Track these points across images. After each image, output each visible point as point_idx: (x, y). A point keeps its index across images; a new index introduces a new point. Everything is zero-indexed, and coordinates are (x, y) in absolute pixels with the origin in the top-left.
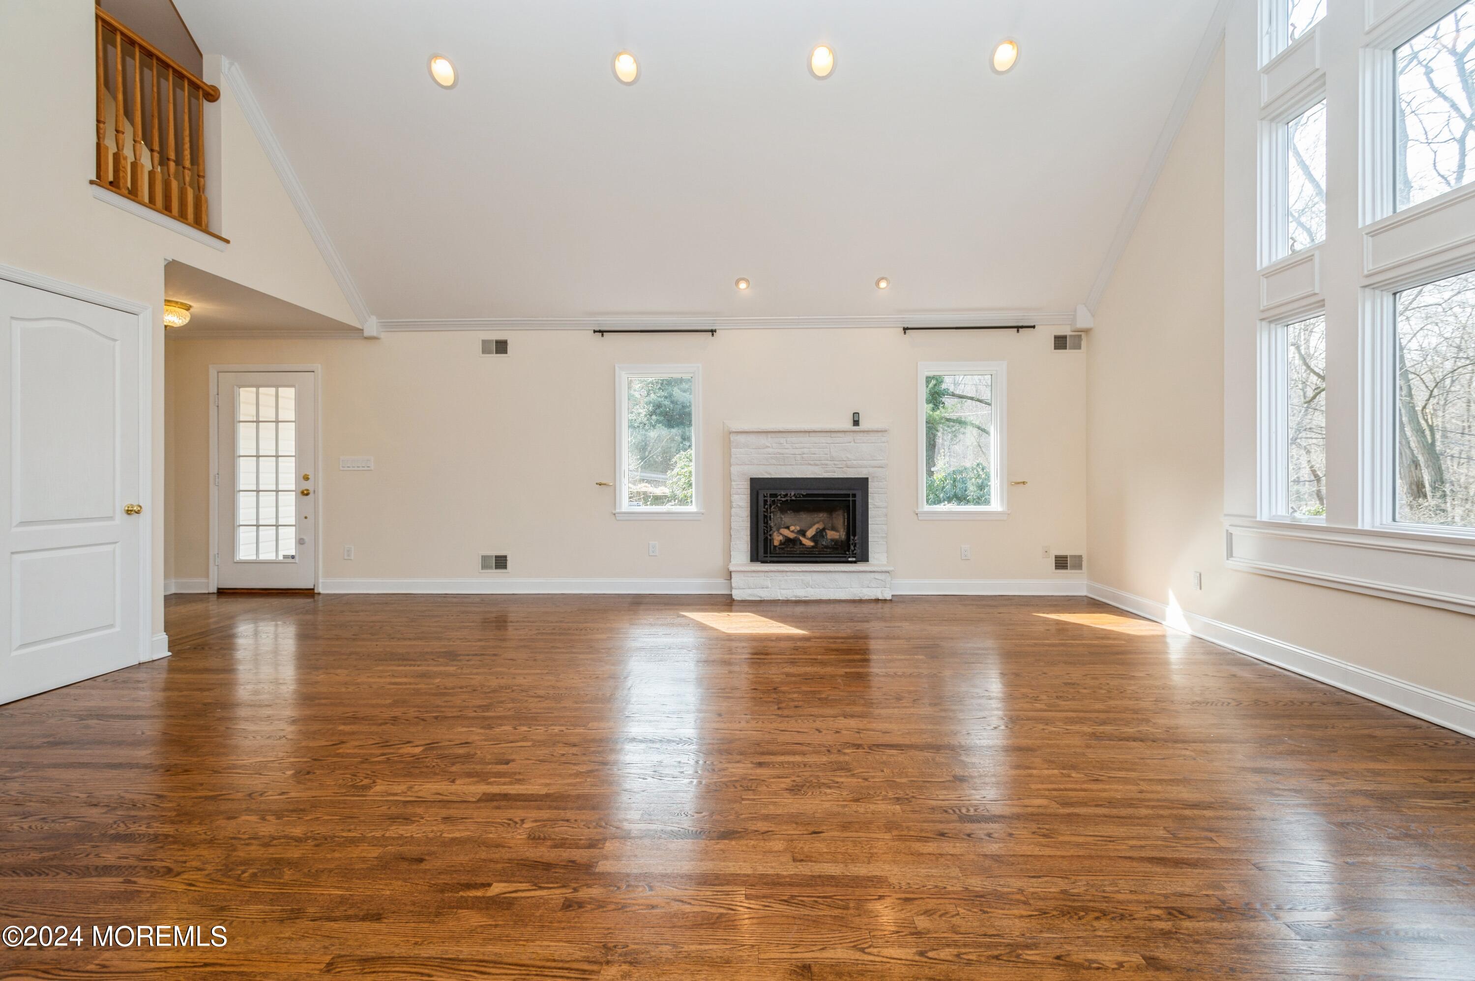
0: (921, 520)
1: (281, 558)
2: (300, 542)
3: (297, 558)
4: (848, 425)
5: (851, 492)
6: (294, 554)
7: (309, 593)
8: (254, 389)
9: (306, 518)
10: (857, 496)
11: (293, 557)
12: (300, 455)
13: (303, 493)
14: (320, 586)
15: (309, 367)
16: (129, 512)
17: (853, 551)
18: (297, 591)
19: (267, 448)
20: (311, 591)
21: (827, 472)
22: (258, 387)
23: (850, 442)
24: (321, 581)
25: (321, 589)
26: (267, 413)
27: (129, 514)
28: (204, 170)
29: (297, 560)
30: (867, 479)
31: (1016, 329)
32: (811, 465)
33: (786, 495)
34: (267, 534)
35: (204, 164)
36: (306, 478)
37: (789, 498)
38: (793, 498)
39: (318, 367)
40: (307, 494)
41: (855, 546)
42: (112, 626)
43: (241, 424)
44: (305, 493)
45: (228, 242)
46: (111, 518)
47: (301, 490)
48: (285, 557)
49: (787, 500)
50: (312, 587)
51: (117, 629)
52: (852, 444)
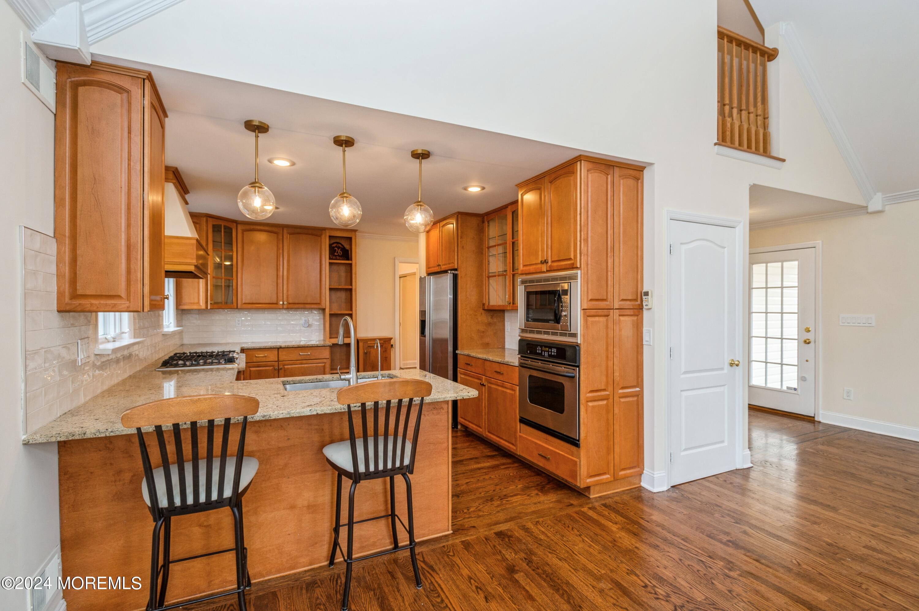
1: (785, 388)
2: (802, 379)
3: (799, 390)
6: (796, 387)
7: (811, 420)
8: (764, 265)
9: (807, 361)
11: (795, 389)
12: (802, 313)
13: (805, 342)
14: (820, 416)
15: (810, 243)
16: (731, 365)
18: (799, 416)
19: (774, 307)
20: (812, 419)
22: (767, 263)
24: (821, 412)
25: (819, 418)
26: (775, 281)
27: (731, 366)
28: (768, 113)
29: (799, 392)
34: (774, 370)
35: (768, 109)
36: (808, 330)
39: (819, 243)
40: (809, 343)
42: (723, 442)
43: (754, 290)
44: (807, 342)
45: (784, 160)
46: (722, 369)
47: (804, 340)
48: (788, 388)
50: (813, 416)
51: (726, 444)
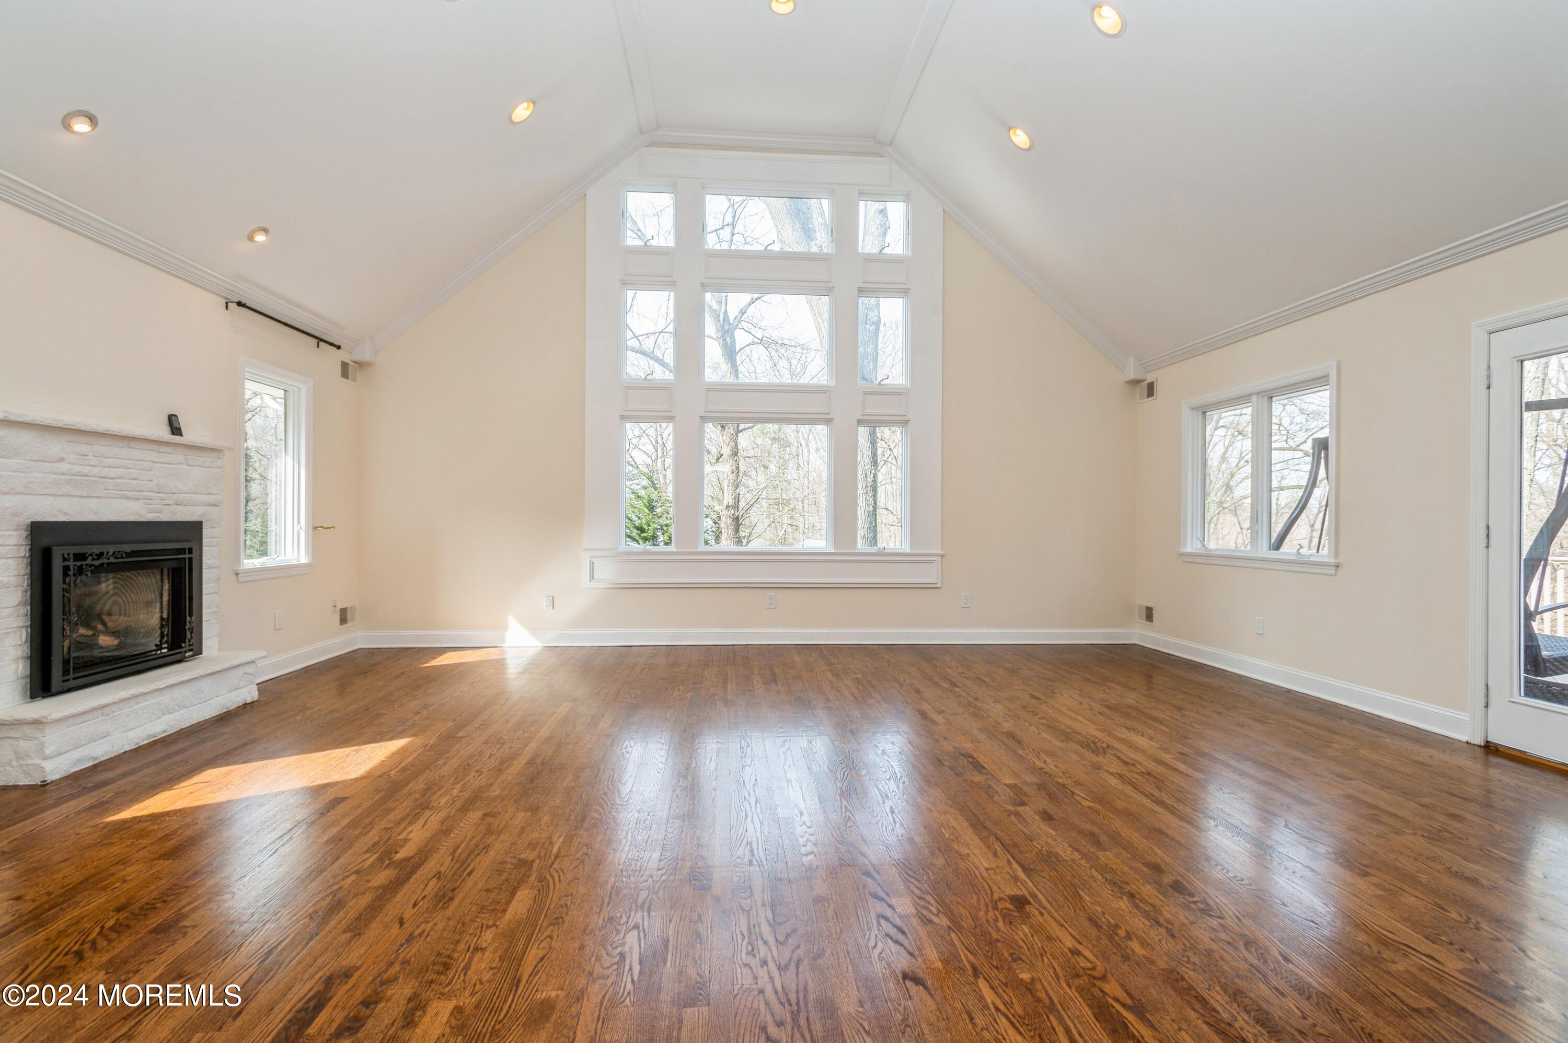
0: (241, 582)
4: (164, 432)
5: (186, 545)
10: (194, 551)
17: (190, 641)
21: (151, 511)
23: (181, 464)
30: (200, 523)
31: (316, 341)
32: (128, 498)
33: (100, 555)
37: (105, 561)
38: (112, 560)
41: (191, 633)
49: (102, 564)
52: (185, 467)
